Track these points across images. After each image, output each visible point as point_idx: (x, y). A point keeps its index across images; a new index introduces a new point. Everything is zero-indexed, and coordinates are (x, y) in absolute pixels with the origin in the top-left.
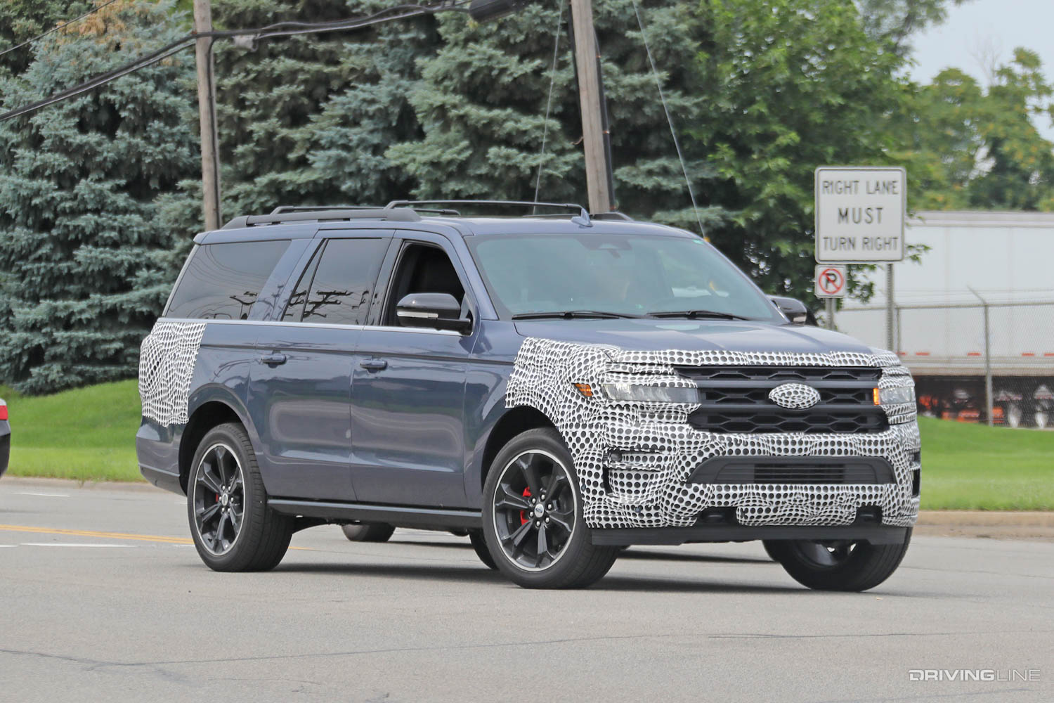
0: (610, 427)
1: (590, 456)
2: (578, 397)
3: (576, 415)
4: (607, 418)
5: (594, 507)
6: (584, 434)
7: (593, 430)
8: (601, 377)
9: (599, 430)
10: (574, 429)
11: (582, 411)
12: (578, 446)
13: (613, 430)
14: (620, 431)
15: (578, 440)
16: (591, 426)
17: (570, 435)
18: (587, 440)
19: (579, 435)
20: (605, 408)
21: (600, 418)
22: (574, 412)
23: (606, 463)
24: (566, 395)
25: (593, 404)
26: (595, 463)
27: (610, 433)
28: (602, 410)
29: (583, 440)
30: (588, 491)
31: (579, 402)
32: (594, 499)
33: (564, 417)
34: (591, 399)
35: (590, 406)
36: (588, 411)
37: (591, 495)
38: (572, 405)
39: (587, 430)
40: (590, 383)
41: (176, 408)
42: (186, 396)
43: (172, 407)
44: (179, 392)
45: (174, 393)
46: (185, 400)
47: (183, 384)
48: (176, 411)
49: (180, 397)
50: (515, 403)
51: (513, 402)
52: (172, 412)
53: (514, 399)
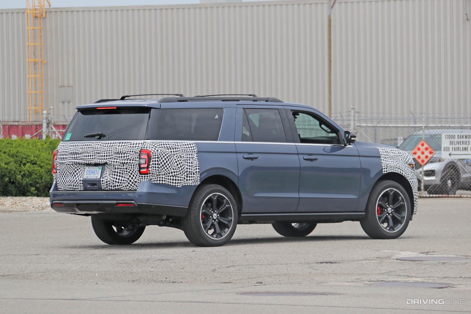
33: (409, 176)
41: (188, 178)
42: (198, 173)
43: (185, 178)
44: (190, 172)
45: (186, 172)
46: (197, 175)
47: (192, 168)
48: (189, 180)
49: (191, 174)
50: (388, 171)
51: (387, 171)
52: (185, 180)
53: (387, 170)
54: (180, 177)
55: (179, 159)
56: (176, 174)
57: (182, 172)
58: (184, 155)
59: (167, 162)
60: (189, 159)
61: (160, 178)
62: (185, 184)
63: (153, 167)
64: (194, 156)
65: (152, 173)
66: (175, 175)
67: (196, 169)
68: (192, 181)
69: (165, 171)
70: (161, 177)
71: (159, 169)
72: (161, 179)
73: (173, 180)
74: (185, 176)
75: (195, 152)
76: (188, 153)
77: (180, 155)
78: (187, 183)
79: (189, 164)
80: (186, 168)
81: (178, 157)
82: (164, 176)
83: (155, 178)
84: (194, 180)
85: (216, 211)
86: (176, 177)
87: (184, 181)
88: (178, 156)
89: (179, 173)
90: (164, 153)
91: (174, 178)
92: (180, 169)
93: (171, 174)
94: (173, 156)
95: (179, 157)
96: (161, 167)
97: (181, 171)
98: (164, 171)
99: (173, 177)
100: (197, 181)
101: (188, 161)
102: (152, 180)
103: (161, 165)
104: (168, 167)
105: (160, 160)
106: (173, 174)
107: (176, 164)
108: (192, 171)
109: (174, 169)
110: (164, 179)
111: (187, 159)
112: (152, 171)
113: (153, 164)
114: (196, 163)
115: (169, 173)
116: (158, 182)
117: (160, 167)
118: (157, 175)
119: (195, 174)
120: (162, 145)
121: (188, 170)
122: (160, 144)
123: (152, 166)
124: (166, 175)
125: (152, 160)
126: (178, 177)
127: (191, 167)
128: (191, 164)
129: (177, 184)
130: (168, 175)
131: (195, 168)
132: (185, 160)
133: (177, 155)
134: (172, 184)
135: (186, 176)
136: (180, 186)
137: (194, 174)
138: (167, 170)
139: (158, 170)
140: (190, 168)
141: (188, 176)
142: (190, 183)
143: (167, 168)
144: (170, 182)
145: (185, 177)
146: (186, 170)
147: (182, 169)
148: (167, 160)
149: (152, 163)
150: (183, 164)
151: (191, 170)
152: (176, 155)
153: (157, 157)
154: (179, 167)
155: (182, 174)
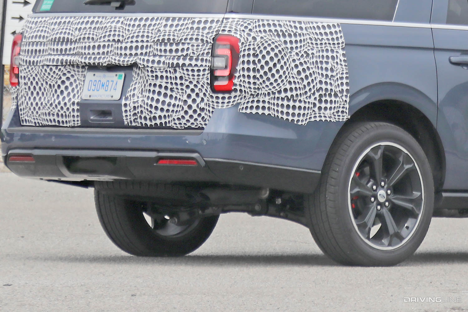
41: (323, 105)
42: (345, 93)
43: (315, 105)
44: (326, 90)
45: (318, 90)
46: (344, 98)
47: (332, 82)
48: (326, 108)
49: (330, 95)
52: (316, 109)
54: (305, 102)
55: (302, 60)
56: (294, 93)
57: (310, 90)
58: (314, 51)
59: (275, 65)
60: (325, 60)
61: (258, 101)
62: (315, 117)
63: (244, 76)
64: (338, 55)
65: (241, 91)
66: (292, 96)
67: (342, 84)
68: (332, 111)
69: (271, 87)
70: (261, 100)
71: (256, 81)
72: (261, 105)
73: (288, 106)
74: (315, 99)
75: (340, 45)
76: (324, 46)
77: (306, 50)
78: (320, 116)
79: (324, 73)
80: (318, 80)
81: (300, 55)
82: (267, 99)
83: (248, 102)
84: (336, 110)
85: (383, 184)
86: (295, 101)
87: (314, 111)
88: (300, 52)
89: (302, 92)
90: (269, 45)
91: (291, 103)
92: (305, 82)
93: (283, 95)
94: (290, 52)
95: (302, 56)
96: (261, 76)
97: (307, 89)
98: (267, 86)
99: (288, 100)
100: (343, 112)
101: (324, 66)
102: (240, 107)
103: (262, 72)
104: (277, 76)
105: (259, 61)
106: (289, 94)
107: (295, 71)
108: (333, 88)
109: (290, 83)
110: (267, 105)
111: (321, 59)
112: (240, 85)
113: (243, 69)
114: (341, 69)
115: (280, 92)
116: (254, 111)
117: (258, 76)
118: (251, 94)
119: (340, 95)
120: (264, 25)
121: (324, 86)
122: (261, 23)
123: (242, 73)
124: (272, 96)
125: (242, 59)
126: (300, 101)
127: (330, 79)
128: (329, 73)
129: (296, 118)
130: (277, 95)
131: (340, 82)
132: (317, 61)
133: (299, 49)
134: (285, 117)
135: (318, 99)
137: (336, 95)
138: (275, 85)
139: (255, 83)
140: (328, 80)
141: (323, 99)
142: (328, 115)
143: (276, 81)
144: (282, 112)
145: (317, 102)
146: (319, 86)
147: (309, 83)
148: (276, 60)
149: (242, 66)
150: (311, 71)
151: (329, 87)
152: (297, 51)
153: (254, 55)
154: (302, 79)
155: (309, 94)
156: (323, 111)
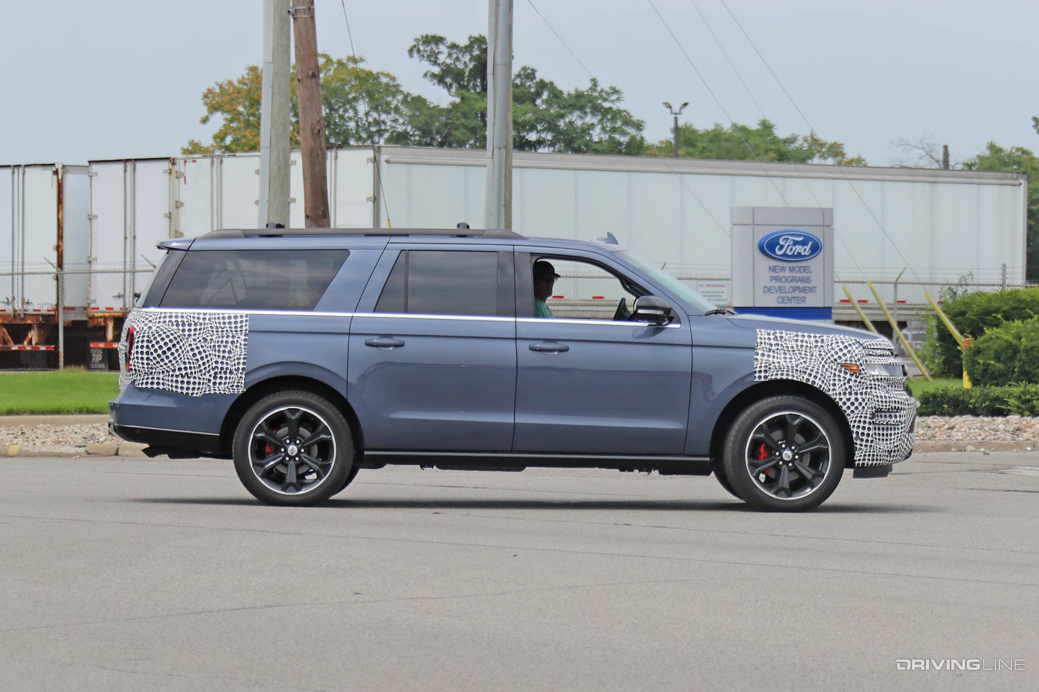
0: (875, 394)
1: (863, 415)
2: (846, 373)
3: (847, 386)
4: (871, 388)
5: (866, 452)
6: (857, 399)
7: (864, 396)
8: (864, 359)
9: (868, 396)
10: (848, 396)
11: (851, 384)
12: (853, 408)
13: (877, 396)
14: (881, 397)
15: (853, 404)
16: (861, 393)
17: (844, 400)
18: (860, 404)
19: (852, 400)
20: (871, 381)
21: (867, 388)
22: (845, 384)
23: (874, 420)
24: (833, 372)
25: (862, 378)
26: (868, 420)
27: (876, 399)
28: (868, 383)
29: (857, 404)
30: (862, 440)
31: (848, 377)
32: (866, 446)
33: (837, 387)
34: (860, 374)
35: (859, 380)
36: (857, 383)
37: (864, 443)
38: (842, 379)
39: (859, 396)
40: (858, 363)
41: (218, 381)
42: (241, 371)
43: (209, 380)
44: (222, 368)
45: (213, 369)
46: (239, 375)
47: (229, 362)
48: (220, 383)
49: (225, 373)
50: (769, 377)
51: (766, 377)
52: (211, 384)
53: (767, 374)
54: (200, 378)
55: (199, 345)
56: (189, 371)
57: (205, 368)
58: (214, 338)
59: (169, 349)
60: (224, 344)
61: (152, 378)
62: (210, 390)
63: (137, 358)
64: (239, 340)
65: (135, 370)
66: (187, 374)
67: (239, 363)
68: (227, 385)
69: (165, 367)
70: (156, 377)
71: (150, 362)
72: (155, 381)
73: (182, 382)
74: (210, 376)
75: (243, 332)
76: (225, 333)
77: (205, 336)
78: (214, 390)
79: (222, 354)
80: (213, 361)
81: (198, 340)
82: (161, 376)
83: (143, 379)
84: (230, 385)
86: (189, 377)
87: (208, 385)
88: (198, 338)
89: (196, 370)
90: (165, 333)
91: (186, 379)
92: (201, 363)
93: (177, 373)
94: (187, 339)
95: (200, 341)
97: (202, 368)
98: (161, 366)
99: (183, 377)
100: (238, 386)
101: (222, 349)
102: (137, 383)
103: (155, 355)
104: (176, 355)
105: (153, 346)
106: (183, 372)
107: (191, 353)
108: (229, 367)
109: (185, 363)
110: (161, 381)
111: (220, 344)
112: (134, 365)
113: (137, 352)
114: (240, 351)
115: (174, 371)
116: (149, 386)
117: (151, 357)
118: (145, 373)
119: (235, 373)
121: (219, 366)
122: (163, 316)
123: (135, 355)
124: (166, 373)
125: (136, 345)
126: (195, 378)
127: (227, 360)
128: (227, 355)
129: (190, 392)
130: (171, 373)
131: (236, 362)
132: (214, 345)
133: (197, 336)
134: (179, 391)
135: (213, 375)
136: (198, 394)
137: (231, 372)
138: (169, 365)
139: (148, 364)
140: (225, 361)
141: (218, 376)
142: (221, 389)
143: (170, 362)
144: (176, 387)
145: (212, 378)
146: (214, 365)
147: (204, 364)
148: (170, 345)
149: (136, 350)
150: (208, 353)
151: (225, 366)
152: (195, 338)
153: (147, 340)
155: (204, 372)
156: (217, 385)
